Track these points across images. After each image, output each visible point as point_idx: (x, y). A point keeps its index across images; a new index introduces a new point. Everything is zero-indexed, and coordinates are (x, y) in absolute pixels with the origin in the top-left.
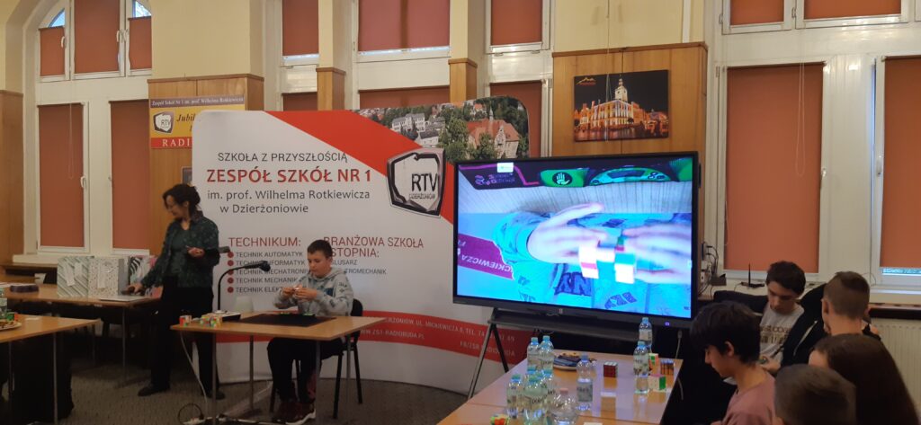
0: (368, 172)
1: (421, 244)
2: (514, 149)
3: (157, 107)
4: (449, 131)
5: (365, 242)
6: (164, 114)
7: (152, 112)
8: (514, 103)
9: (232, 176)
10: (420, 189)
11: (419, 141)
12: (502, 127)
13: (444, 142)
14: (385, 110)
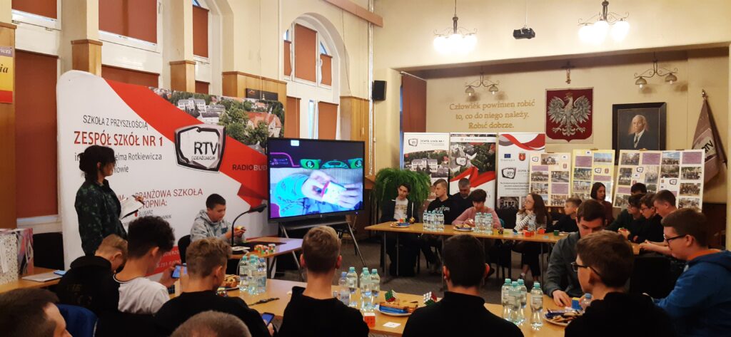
0: (161, 139)
1: (200, 192)
4: (230, 115)
5: (157, 195)
9: (91, 139)
11: (200, 118)
13: (224, 121)
14: (172, 92)
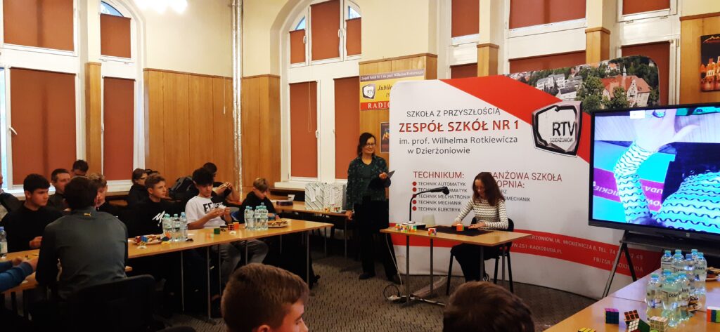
0: (516, 122)
1: (560, 178)
2: (644, 99)
3: (365, 81)
4: (586, 87)
5: (513, 177)
6: (369, 85)
7: (362, 84)
8: (646, 61)
9: (416, 127)
10: (559, 134)
11: (559, 96)
12: (634, 81)
14: (532, 73)
